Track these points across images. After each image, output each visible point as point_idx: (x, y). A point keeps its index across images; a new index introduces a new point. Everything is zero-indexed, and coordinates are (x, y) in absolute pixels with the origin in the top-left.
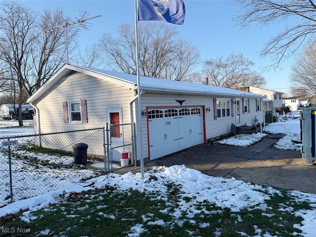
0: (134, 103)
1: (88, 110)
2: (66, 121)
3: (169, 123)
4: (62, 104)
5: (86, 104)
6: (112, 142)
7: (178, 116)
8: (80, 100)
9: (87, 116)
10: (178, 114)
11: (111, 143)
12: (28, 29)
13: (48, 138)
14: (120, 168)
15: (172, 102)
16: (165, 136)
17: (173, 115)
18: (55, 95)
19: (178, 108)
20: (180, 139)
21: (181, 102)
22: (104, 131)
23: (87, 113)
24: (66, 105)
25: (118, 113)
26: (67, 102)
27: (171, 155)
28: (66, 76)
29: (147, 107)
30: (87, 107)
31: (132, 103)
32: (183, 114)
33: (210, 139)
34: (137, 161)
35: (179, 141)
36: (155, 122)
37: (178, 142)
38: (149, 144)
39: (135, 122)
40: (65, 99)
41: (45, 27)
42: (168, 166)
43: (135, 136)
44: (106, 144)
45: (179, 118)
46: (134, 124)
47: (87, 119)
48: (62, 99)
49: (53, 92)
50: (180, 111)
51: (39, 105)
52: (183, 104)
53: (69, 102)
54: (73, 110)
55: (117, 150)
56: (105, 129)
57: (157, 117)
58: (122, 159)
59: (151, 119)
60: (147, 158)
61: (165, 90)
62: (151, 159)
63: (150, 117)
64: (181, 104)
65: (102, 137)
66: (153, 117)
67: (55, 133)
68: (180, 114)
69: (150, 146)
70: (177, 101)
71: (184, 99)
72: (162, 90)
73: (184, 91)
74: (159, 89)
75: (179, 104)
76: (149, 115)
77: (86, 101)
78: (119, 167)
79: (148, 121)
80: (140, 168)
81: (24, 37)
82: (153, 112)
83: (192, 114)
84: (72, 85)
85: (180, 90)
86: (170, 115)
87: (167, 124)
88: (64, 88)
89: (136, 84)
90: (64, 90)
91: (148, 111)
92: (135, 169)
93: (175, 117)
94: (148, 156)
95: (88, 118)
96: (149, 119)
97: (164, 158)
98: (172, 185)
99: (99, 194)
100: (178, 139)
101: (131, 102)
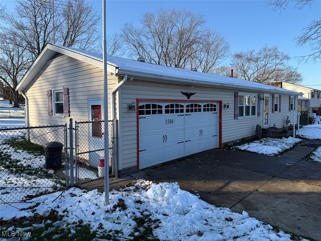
0: (117, 93)
1: (70, 101)
2: (50, 113)
3: (171, 122)
4: (46, 93)
5: (68, 93)
6: (78, 146)
7: (185, 113)
8: (62, 88)
9: (69, 108)
10: (185, 111)
11: (76, 146)
12: (50, 18)
13: (36, 132)
14: (97, 179)
15: (176, 95)
16: (165, 138)
17: (177, 111)
18: (41, 82)
19: (185, 102)
20: (185, 142)
21: (188, 95)
22: (66, 130)
23: (69, 104)
24: (50, 94)
25: (100, 105)
26: (51, 91)
27: (171, 163)
28: (51, 59)
29: (137, 99)
30: (69, 97)
31: (114, 93)
32: (192, 111)
33: (227, 142)
34: (119, 171)
35: (184, 145)
36: (149, 120)
37: (183, 145)
38: (138, 148)
39: (118, 119)
40: (50, 86)
41: (67, 15)
43: (117, 138)
44: (69, 148)
45: (186, 115)
46: (117, 121)
47: (69, 112)
48: (47, 87)
49: (40, 79)
51: (29, 93)
52: (192, 98)
53: (54, 91)
54: (58, 100)
57: (154, 112)
58: (100, 167)
59: (145, 115)
60: (134, 167)
61: (163, 77)
62: (140, 168)
63: (141, 113)
64: (189, 98)
66: (148, 113)
67: (42, 127)
68: (187, 111)
69: (140, 150)
70: (183, 93)
71: (193, 92)
72: (158, 77)
73: (192, 81)
74: (154, 76)
75: (185, 98)
76: (139, 110)
77: (68, 89)
78: (94, 177)
79: (138, 118)
81: (47, 26)
82: (148, 106)
83: (204, 110)
84: (58, 68)
85: (186, 79)
86: (172, 112)
87: (168, 122)
88: (49, 73)
89: (117, 66)
90: (49, 77)
91: (139, 106)
92: (114, 182)
93: (180, 114)
94: (136, 164)
95: (70, 110)
96: (140, 116)
97: (161, 166)
98: (146, 220)
99: (31, 226)
100: (183, 142)
101: (113, 91)
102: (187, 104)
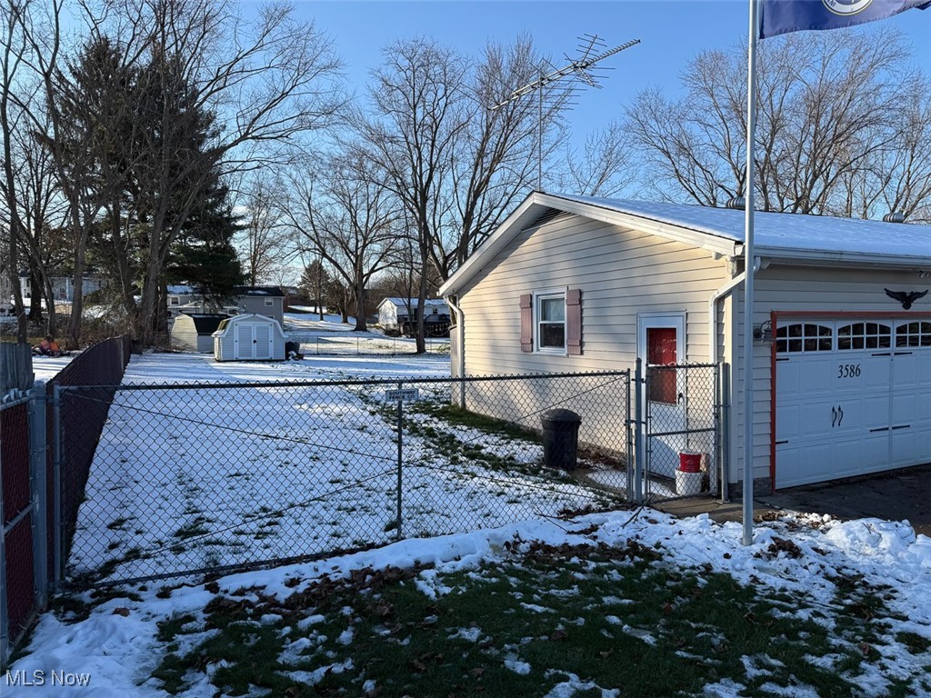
0: (729, 301)
1: (585, 319)
2: (526, 347)
3: (855, 371)
4: (519, 301)
5: (581, 302)
6: (651, 417)
7: (893, 347)
8: (565, 290)
9: (582, 335)
10: (893, 341)
11: (647, 417)
12: (446, 105)
13: (485, 388)
14: (675, 499)
15: (873, 300)
16: (837, 414)
17: (871, 344)
18: (502, 275)
19: (892, 318)
20: (894, 428)
21: (907, 299)
22: (629, 383)
23: (582, 326)
24: (528, 302)
25: (675, 329)
26: (531, 296)
27: (856, 483)
28: (533, 225)
29: (772, 314)
30: (582, 310)
31: (720, 301)
32: (914, 342)
34: (729, 484)
35: (890, 436)
36: (798, 365)
37: (886, 438)
38: (773, 436)
39: (728, 359)
40: (528, 286)
41: (485, 95)
42: (843, 516)
43: (726, 406)
44: (633, 421)
45: (896, 354)
46: (726, 366)
47: (582, 344)
48: (519, 287)
49: (499, 269)
50: (900, 330)
51: (465, 301)
52: (916, 306)
53: (538, 296)
54: (544, 319)
55: (666, 442)
56: (633, 376)
57: (810, 346)
58: (681, 473)
59: (787, 354)
60: (764, 480)
61: (844, 257)
62: (778, 485)
63: (781, 347)
64: (907, 306)
65: (621, 400)
66: (795, 346)
67: (502, 378)
68: (901, 342)
69: (777, 441)
70: (890, 294)
71: (919, 289)
72: (833, 256)
73: (921, 261)
74: (822, 255)
75: (897, 306)
76: (778, 339)
77: (581, 293)
78: (669, 494)
79: (774, 360)
80: (741, 509)
81: (437, 128)
82: (794, 330)
84: (548, 249)
85: (907, 257)
86: (858, 344)
87: (845, 372)
88: (527, 257)
89: (738, 239)
90: (524, 265)
91: (778, 327)
92: (721, 507)
93: (878, 350)
94: (768, 475)
95: (584, 340)
96: (779, 355)
97: (827, 487)
98: (857, 583)
99: (609, 561)
100: (887, 429)
101: (717, 296)
102: (900, 323)
